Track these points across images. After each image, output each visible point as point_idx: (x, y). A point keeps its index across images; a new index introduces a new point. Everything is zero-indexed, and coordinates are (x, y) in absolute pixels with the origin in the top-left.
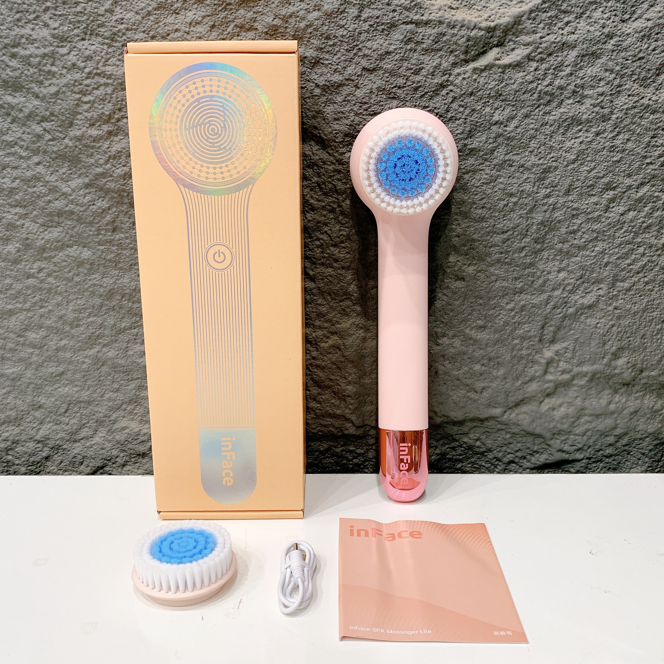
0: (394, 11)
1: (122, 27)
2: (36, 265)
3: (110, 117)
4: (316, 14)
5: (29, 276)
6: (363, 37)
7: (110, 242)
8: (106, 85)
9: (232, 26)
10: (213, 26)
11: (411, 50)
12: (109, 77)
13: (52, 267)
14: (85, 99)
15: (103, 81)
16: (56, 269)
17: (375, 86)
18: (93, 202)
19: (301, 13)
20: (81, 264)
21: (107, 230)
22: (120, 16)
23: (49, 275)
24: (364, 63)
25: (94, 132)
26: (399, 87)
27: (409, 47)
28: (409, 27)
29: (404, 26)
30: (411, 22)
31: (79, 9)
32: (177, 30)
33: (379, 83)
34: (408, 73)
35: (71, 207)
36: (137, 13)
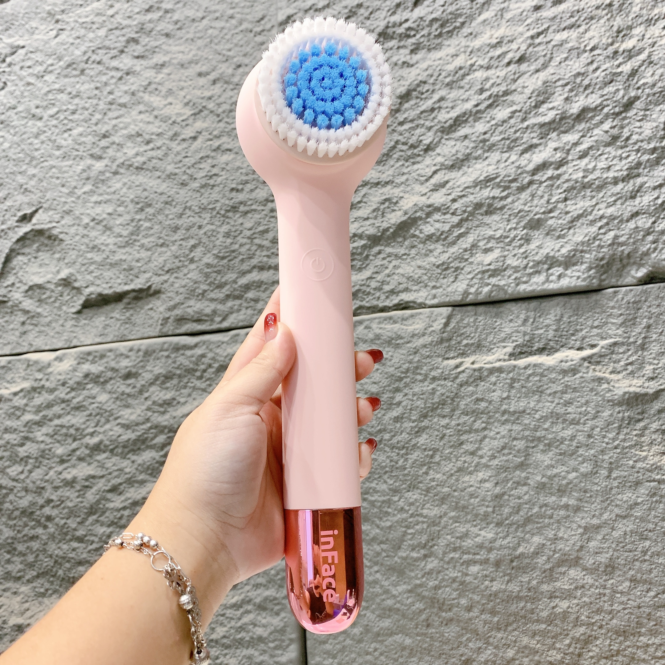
0: (638, 472)
1: (434, 484)
2: (373, 645)
3: (425, 545)
4: (574, 474)
5: (368, 653)
6: (613, 492)
7: (425, 634)
8: (423, 522)
9: (511, 482)
10: (497, 483)
11: (656, 501)
12: (425, 517)
13: (384, 648)
14: (410, 531)
15: (421, 519)
16: (386, 650)
17: (628, 529)
18: (413, 604)
19: (563, 473)
20: (404, 649)
21: (423, 626)
22: (432, 477)
23: (381, 654)
24: (617, 511)
25: (415, 555)
26: (650, 531)
27: (654, 499)
28: (652, 484)
29: (648, 484)
30: (654, 481)
31: (406, 472)
32: (471, 486)
33: (631, 527)
34: (656, 520)
35: (398, 605)
36: (444, 474)
